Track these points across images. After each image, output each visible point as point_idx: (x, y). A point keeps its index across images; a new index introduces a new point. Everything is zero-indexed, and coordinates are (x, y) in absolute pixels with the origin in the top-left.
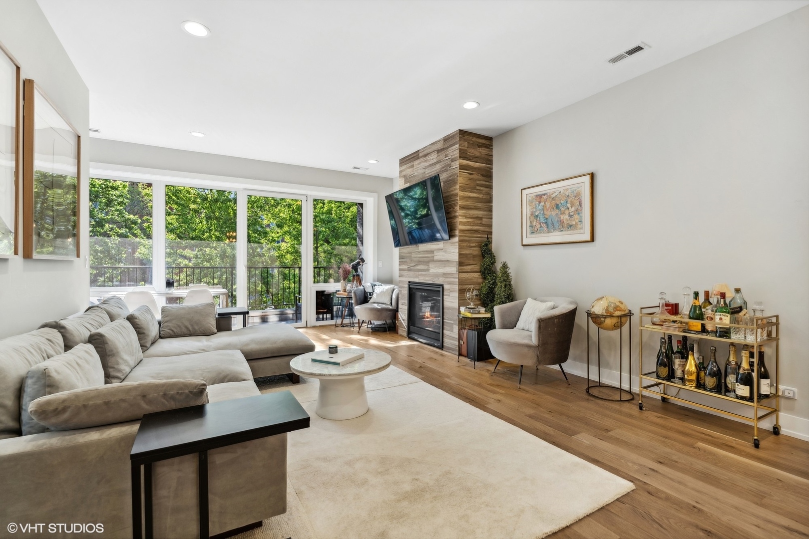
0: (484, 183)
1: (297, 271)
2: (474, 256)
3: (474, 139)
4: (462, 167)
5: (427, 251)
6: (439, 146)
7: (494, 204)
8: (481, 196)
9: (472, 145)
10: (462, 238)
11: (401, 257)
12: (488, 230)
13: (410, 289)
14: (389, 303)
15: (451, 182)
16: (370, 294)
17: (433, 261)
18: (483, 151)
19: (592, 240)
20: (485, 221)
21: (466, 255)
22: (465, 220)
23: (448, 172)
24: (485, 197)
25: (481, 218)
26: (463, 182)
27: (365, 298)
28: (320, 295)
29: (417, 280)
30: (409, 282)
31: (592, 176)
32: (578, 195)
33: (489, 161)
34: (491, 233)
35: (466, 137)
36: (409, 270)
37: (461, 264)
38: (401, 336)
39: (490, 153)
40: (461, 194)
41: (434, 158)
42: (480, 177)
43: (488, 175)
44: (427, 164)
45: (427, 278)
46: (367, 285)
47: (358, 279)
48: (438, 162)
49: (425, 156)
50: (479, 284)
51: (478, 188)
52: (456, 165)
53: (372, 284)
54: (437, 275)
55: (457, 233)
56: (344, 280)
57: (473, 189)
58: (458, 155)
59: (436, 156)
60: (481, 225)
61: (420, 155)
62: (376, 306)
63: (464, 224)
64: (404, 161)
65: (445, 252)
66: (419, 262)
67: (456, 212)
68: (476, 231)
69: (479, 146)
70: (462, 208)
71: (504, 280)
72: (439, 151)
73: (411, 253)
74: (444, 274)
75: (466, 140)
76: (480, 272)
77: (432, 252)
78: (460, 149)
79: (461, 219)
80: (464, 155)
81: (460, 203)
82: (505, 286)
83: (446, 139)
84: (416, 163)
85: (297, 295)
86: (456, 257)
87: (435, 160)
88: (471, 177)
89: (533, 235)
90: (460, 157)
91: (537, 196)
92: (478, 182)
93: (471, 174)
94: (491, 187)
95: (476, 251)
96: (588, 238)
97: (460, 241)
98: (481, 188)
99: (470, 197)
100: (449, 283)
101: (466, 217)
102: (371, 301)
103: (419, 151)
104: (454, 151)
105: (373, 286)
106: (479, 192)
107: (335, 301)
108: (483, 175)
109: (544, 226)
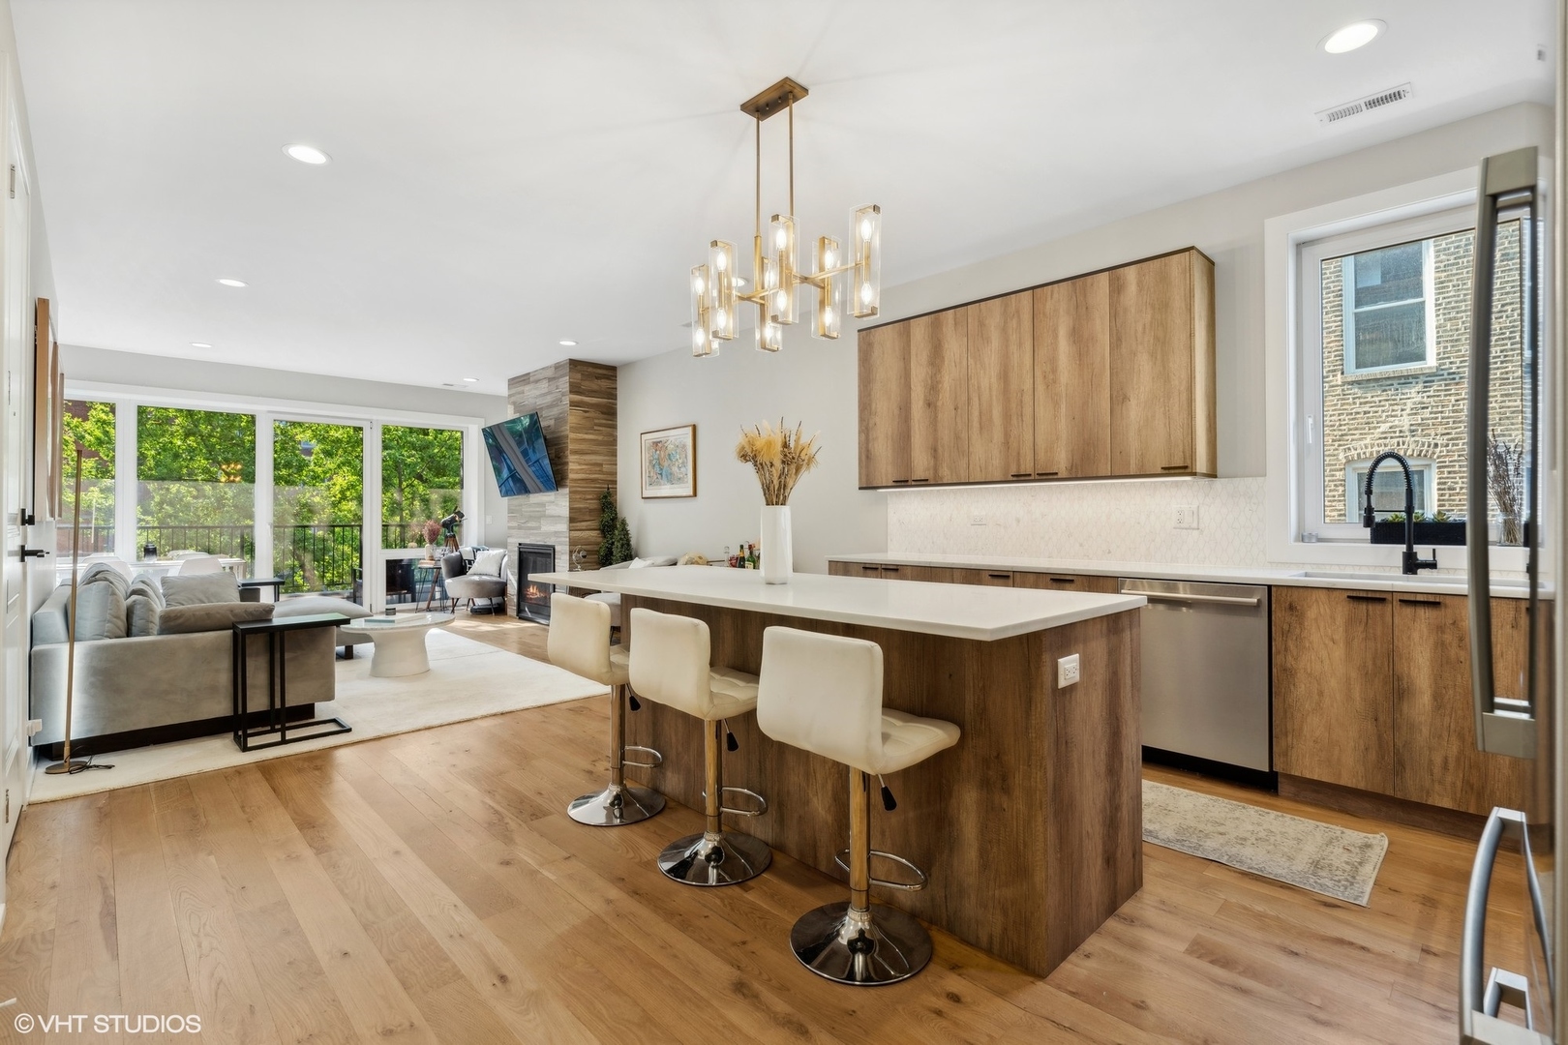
0: (604, 422)
1: (356, 532)
2: (591, 511)
3: (590, 369)
4: (573, 404)
5: (538, 504)
6: (550, 373)
7: (619, 447)
8: (600, 438)
9: (587, 376)
10: (574, 489)
11: (510, 511)
12: (609, 478)
13: (520, 553)
14: (497, 574)
15: (560, 420)
16: (470, 562)
17: (545, 516)
18: (604, 384)
19: (695, 494)
20: (606, 468)
21: (580, 509)
22: (579, 467)
23: (559, 408)
24: (606, 439)
25: (601, 465)
26: (574, 421)
27: (459, 568)
28: (392, 566)
29: (527, 541)
30: (520, 544)
31: (694, 428)
32: (684, 446)
33: (612, 395)
34: (615, 482)
35: (579, 367)
36: (520, 528)
37: (572, 520)
38: (511, 617)
39: (613, 386)
40: (572, 435)
41: (544, 386)
42: (597, 415)
43: (610, 413)
44: (538, 393)
45: (538, 539)
46: (466, 550)
47: (453, 540)
48: (549, 393)
49: (537, 381)
50: (598, 544)
51: (595, 428)
52: (566, 401)
53: (473, 548)
54: (548, 534)
55: (568, 482)
56: (431, 542)
57: (589, 429)
58: (568, 389)
59: (547, 385)
60: (601, 472)
61: (531, 379)
62: (476, 578)
63: (577, 472)
64: (514, 382)
65: (557, 505)
66: (531, 518)
67: (567, 457)
68: (593, 481)
69: (597, 378)
70: (575, 452)
71: (621, 539)
72: (550, 380)
73: (521, 505)
74: (556, 532)
75: (579, 372)
76: (599, 529)
77: (543, 505)
78: (570, 382)
79: (574, 466)
80: (577, 389)
81: (571, 446)
82: (622, 545)
83: (557, 367)
84: (527, 388)
85: (357, 568)
86: (565, 512)
87: (546, 390)
88: (587, 415)
89: (651, 487)
90: (571, 392)
91: (654, 443)
92: (596, 421)
93: (585, 412)
94: (614, 427)
95: (594, 504)
96: (691, 493)
97: (570, 492)
98: (601, 428)
99: (584, 440)
100: (560, 544)
101: (580, 464)
102: (470, 572)
103: (529, 374)
104: (564, 384)
105: (476, 550)
106: (599, 433)
107: (417, 576)
108: (602, 413)
109: (659, 476)
